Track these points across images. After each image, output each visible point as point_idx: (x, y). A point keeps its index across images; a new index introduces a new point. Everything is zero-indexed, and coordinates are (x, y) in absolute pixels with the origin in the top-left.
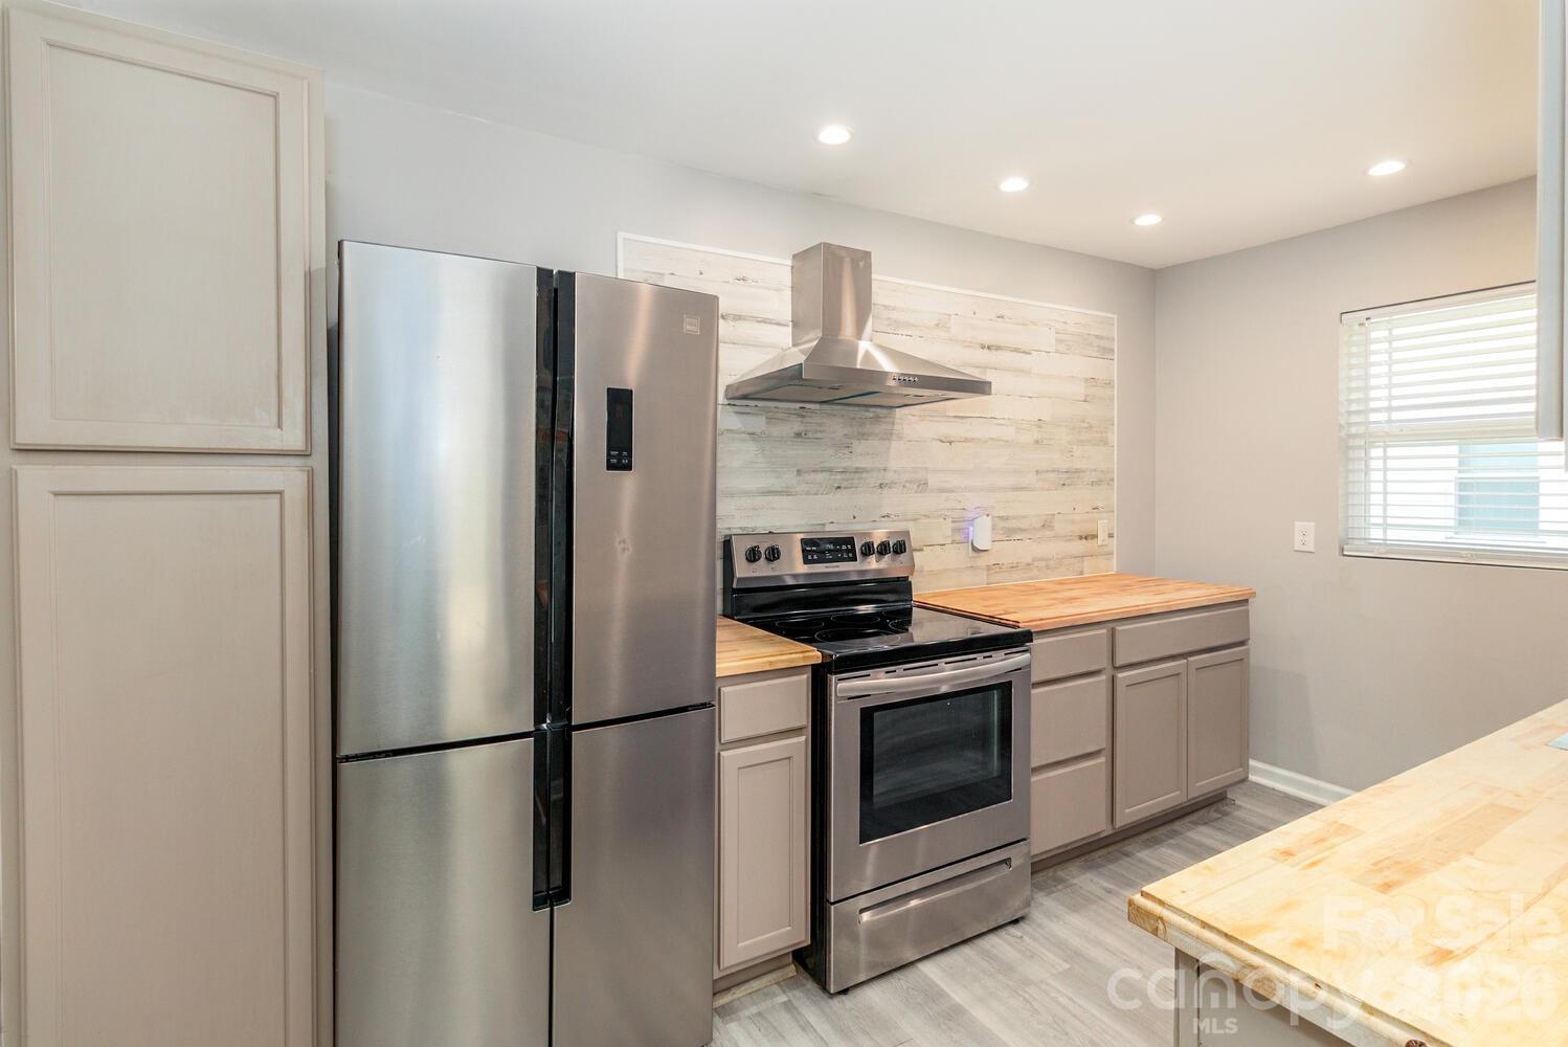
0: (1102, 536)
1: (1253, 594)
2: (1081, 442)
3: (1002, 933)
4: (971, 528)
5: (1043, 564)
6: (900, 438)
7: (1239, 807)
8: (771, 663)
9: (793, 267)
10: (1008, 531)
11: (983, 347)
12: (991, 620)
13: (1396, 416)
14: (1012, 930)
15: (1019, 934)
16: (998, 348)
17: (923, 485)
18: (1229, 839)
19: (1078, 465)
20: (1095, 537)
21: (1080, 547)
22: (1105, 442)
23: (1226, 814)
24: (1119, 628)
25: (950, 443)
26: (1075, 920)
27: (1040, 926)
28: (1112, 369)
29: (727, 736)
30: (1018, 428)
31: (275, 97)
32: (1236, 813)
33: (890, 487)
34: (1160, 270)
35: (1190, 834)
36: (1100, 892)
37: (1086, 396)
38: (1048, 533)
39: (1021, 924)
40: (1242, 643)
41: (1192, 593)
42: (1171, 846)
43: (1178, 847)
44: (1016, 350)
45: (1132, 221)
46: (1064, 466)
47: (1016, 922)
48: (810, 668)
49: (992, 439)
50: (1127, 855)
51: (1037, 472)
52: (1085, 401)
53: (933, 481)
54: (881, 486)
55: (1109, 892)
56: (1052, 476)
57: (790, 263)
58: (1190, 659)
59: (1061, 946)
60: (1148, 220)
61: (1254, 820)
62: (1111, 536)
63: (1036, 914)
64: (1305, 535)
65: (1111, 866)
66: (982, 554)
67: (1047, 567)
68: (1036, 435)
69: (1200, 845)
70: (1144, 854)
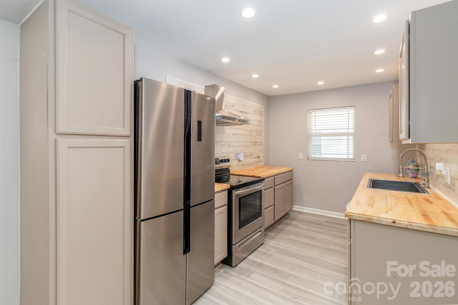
0: (261, 157)
1: (294, 169)
2: (257, 135)
3: (260, 247)
4: (239, 156)
5: (251, 164)
6: (225, 133)
7: (291, 215)
8: (222, 188)
9: (205, 89)
10: (245, 157)
11: (240, 112)
12: (253, 176)
13: (317, 131)
14: (262, 246)
15: (264, 247)
16: (243, 112)
17: (230, 145)
18: (292, 221)
19: (257, 140)
20: (260, 157)
21: (257, 160)
22: (261, 135)
23: (289, 216)
24: (276, 177)
25: (235, 135)
26: (273, 241)
27: (267, 244)
28: (262, 118)
29: (216, 207)
30: (247, 132)
31: (124, 35)
32: (291, 216)
33: (224, 146)
34: (271, 96)
35: (285, 221)
36: (275, 236)
37: (258, 124)
38: (252, 157)
39: (263, 245)
40: (291, 180)
41: (285, 169)
42: (283, 224)
43: (284, 224)
44: (246, 113)
45: (272, 86)
46: (255, 141)
47: (262, 245)
48: (227, 190)
49: (242, 134)
50: (276, 227)
51: (250, 142)
52: (258, 126)
53: (232, 144)
54: (222, 145)
55: (276, 235)
56: (252, 143)
57: (204, 88)
58: (285, 183)
59: (272, 247)
60: (276, 87)
61: (295, 217)
62: (262, 157)
63: (265, 242)
64: (301, 156)
65: (274, 230)
66: (241, 162)
67: (252, 164)
68: (249, 133)
69: (288, 223)
70: (278, 227)
